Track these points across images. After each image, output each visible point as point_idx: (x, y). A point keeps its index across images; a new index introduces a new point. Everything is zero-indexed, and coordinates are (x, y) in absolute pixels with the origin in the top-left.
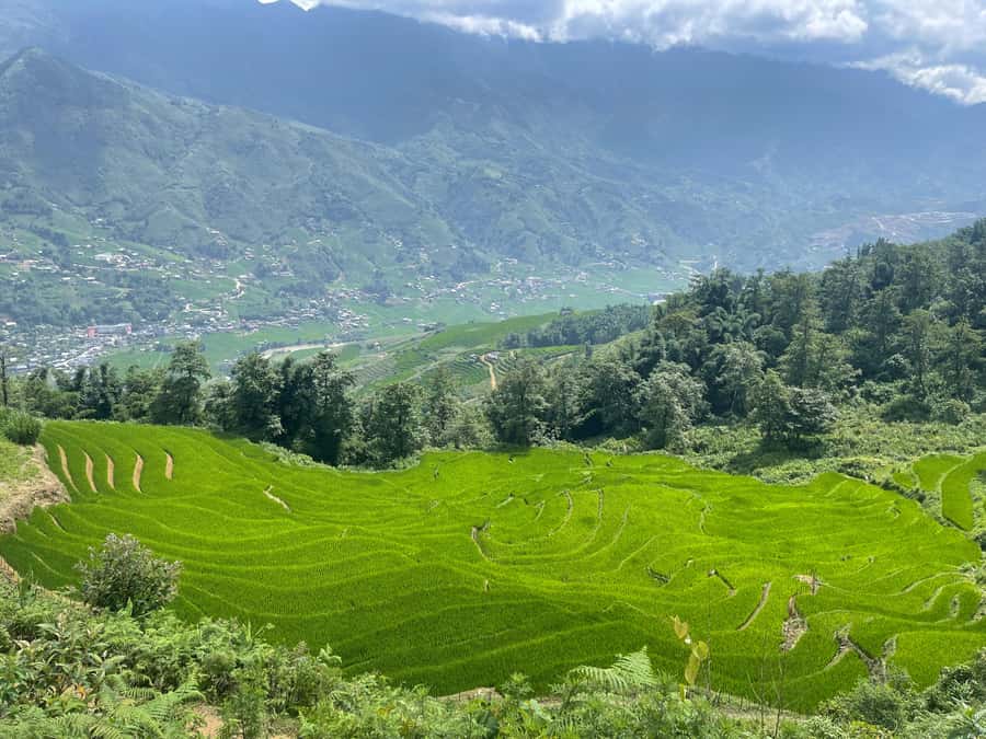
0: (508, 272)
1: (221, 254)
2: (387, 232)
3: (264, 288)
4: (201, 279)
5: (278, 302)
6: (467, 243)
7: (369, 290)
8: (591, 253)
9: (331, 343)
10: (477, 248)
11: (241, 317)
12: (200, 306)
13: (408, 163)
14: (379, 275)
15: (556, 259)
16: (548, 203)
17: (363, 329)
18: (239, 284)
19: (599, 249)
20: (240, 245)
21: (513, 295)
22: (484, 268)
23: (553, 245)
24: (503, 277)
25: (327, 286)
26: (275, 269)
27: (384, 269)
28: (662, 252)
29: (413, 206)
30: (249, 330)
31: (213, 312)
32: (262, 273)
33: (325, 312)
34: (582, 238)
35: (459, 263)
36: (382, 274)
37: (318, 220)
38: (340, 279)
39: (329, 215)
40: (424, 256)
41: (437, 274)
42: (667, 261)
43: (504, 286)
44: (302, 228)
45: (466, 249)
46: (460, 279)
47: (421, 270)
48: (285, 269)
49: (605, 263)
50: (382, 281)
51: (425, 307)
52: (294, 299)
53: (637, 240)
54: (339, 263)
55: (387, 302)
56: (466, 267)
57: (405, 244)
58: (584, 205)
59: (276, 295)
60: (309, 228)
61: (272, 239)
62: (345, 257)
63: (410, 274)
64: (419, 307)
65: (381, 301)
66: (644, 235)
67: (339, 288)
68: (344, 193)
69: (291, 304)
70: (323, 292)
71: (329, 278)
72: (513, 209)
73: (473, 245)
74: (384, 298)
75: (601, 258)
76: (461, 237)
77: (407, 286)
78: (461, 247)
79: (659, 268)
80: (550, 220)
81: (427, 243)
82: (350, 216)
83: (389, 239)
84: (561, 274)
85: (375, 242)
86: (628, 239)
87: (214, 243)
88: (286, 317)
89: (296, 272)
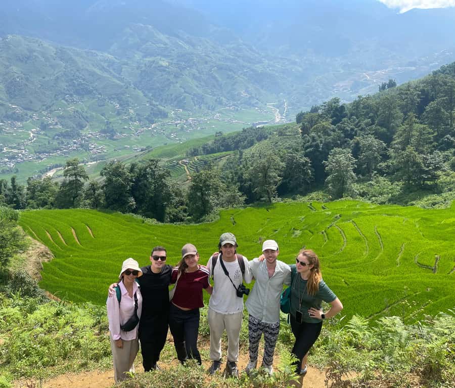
0: (178, 117)
1: (19, 118)
2: (110, 99)
3: (46, 135)
4: (10, 133)
5: (55, 143)
6: (154, 102)
7: (104, 132)
8: (221, 103)
9: (87, 162)
10: (160, 104)
11: (36, 152)
12: (12, 148)
13: (116, 60)
14: (108, 123)
15: (202, 108)
16: (194, 77)
17: (103, 154)
18: (32, 135)
19: (224, 100)
20: (29, 113)
21: (182, 128)
22: (165, 115)
23: (200, 100)
24: (175, 119)
25: (81, 132)
26: (51, 124)
27: (112, 120)
28: (257, 99)
29: (122, 84)
30: (41, 159)
31: (20, 151)
32: (44, 127)
33: (82, 146)
34: (215, 95)
35: (151, 113)
36: (110, 123)
37: (71, 95)
38: (87, 127)
39: (77, 92)
40: (131, 111)
41: (140, 121)
42: (260, 104)
43: (176, 124)
44: (63, 101)
45: (154, 105)
46: (152, 122)
47: (131, 119)
48: (56, 124)
49: (228, 108)
50: (110, 126)
51: (136, 139)
52: (64, 140)
53: (244, 94)
54: (86, 119)
55: (115, 137)
56: (156, 115)
57: (121, 105)
58: (215, 78)
59: (54, 139)
60: (67, 101)
61: (47, 108)
62: (89, 115)
63: (125, 121)
64: (132, 139)
65: (111, 138)
66: (247, 91)
67: (86, 132)
68: (84, 80)
69: (63, 143)
70: (79, 135)
71: (82, 127)
72: (177, 82)
73: (158, 103)
74: (113, 136)
75: (226, 105)
76: (150, 99)
77: (125, 128)
78: (151, 105)
79: (257, 108)
80: (197, 87)
81: (133, 104)
82: (89, 92)
83: (111, 103)
84: (206, 115)
85: (103, 106)
86: (239, 94)
87: (14, 113)
88: (61, 150)
89: (62, 125)
